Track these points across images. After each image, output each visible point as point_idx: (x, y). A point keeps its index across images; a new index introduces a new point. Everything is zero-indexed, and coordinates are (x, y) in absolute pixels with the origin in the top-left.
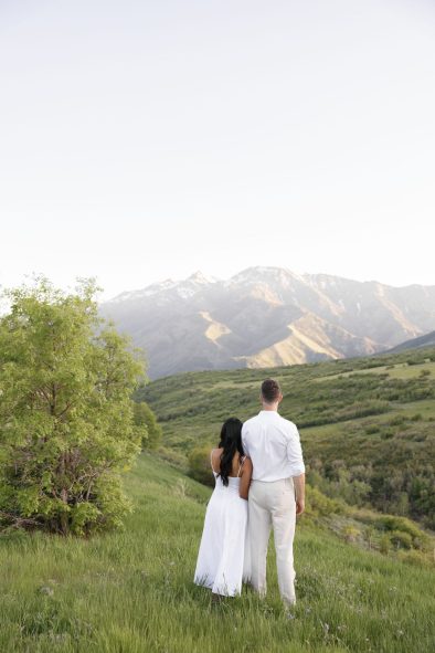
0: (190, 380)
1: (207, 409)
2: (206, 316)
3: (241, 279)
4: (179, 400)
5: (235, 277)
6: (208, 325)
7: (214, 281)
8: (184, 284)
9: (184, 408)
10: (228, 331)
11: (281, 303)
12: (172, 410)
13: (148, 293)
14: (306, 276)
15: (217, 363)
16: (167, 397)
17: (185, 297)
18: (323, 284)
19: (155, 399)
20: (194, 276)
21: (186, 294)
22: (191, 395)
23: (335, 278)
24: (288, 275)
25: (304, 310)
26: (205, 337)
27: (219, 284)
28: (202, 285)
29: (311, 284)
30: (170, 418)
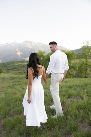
0: (13, 62)
1: (16, 68)
2: (17, 50)
3: (24, 43)
4: (11, 66)
5: (23, 42)
6: (17, 52)
7: (19, 43)
8: (13, 43)
9: (12, 68)
10: (22, 53)
11: (32, 48)
12: (9, 68)
13: (5, 45)
14: (37, 43)
15: (19, 59)
16: (9, 66)
17: (13, 46)
18: (40, 45)
19: (6, 66)
20: (15, 42)
21: (13, 45)
22: (13, 65)
23: (42, 44)
24: (34, 42)
25: (36, 49)
26: (17, 54)
27: (20, 44)
28: (17, 44)
29: (38, 45)
30: (9, 70)
